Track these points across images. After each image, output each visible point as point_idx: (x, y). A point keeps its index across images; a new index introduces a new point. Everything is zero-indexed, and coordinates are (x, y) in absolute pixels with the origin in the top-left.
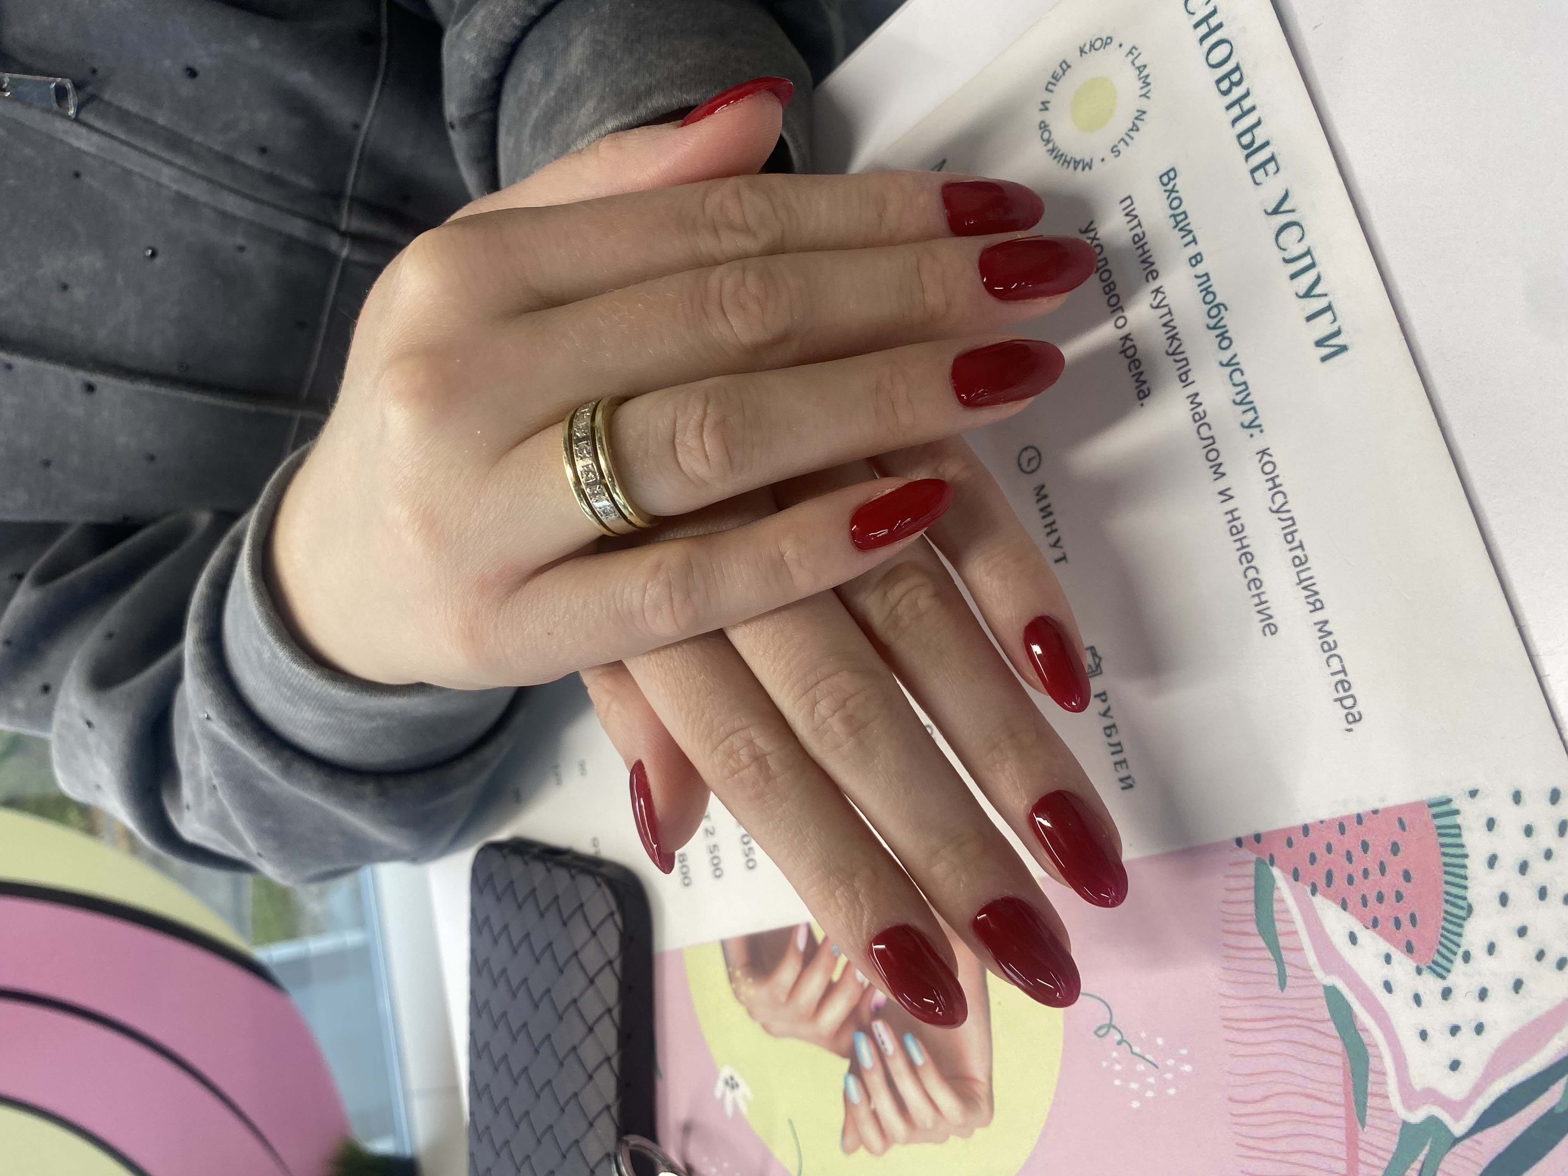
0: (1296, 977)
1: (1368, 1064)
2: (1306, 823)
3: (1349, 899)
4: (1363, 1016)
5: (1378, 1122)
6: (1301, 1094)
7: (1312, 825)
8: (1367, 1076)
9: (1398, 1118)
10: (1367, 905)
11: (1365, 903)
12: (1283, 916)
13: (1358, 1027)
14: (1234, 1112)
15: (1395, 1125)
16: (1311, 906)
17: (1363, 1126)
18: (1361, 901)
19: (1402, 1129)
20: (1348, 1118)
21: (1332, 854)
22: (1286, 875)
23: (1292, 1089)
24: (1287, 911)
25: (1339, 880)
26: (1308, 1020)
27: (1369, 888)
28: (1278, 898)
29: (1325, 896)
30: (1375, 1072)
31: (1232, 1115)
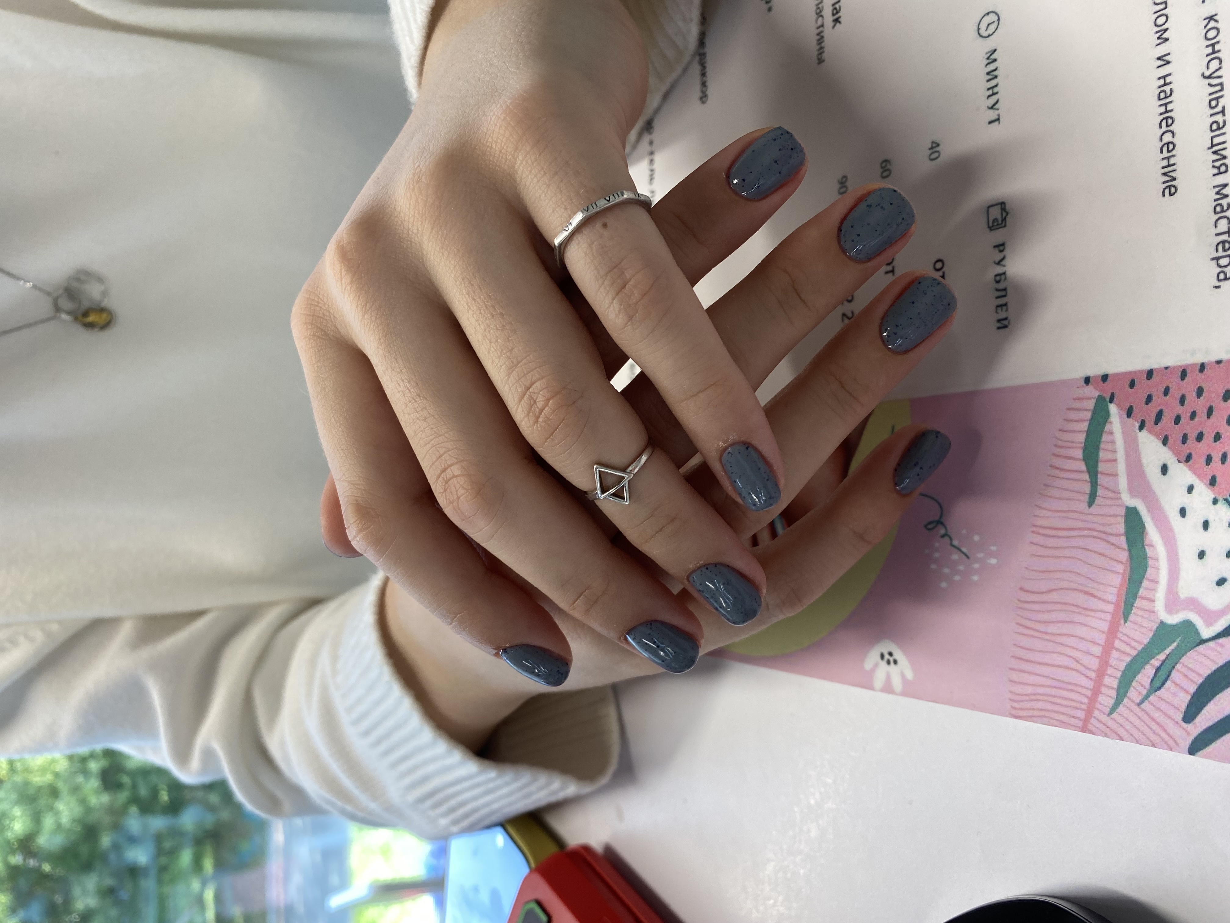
0: (1104, 498)
1: (1145, 573)
2: (1152, 368)
3: (1171, 436)
4: (1153, 534)
5: (1139, 620)
6: (1081, 591)
7: (1156, 369)
8: (1141, 583)
9: (1158, 618)
10: (1186, 442)
11: (1184, 442)
12: (1109, 447)
13: (1146, 542)
14: (1022, 599)
15: (1153, 623)
16: (1135, 440)
17: (1125, 621)
18: (1181, 438)
19: (1158, 628)
20: (1114, 614)
21: (1168, 397)
22: (1121, 412)
23: (1075, 586)
24: (1113, 442)
25: (1167, 420)
26: (1104, 533)
27: (1191, 428)
28: (1108, 431)
29: (1150, 432)
30: (1149, 580)
31: (1019, 600)
